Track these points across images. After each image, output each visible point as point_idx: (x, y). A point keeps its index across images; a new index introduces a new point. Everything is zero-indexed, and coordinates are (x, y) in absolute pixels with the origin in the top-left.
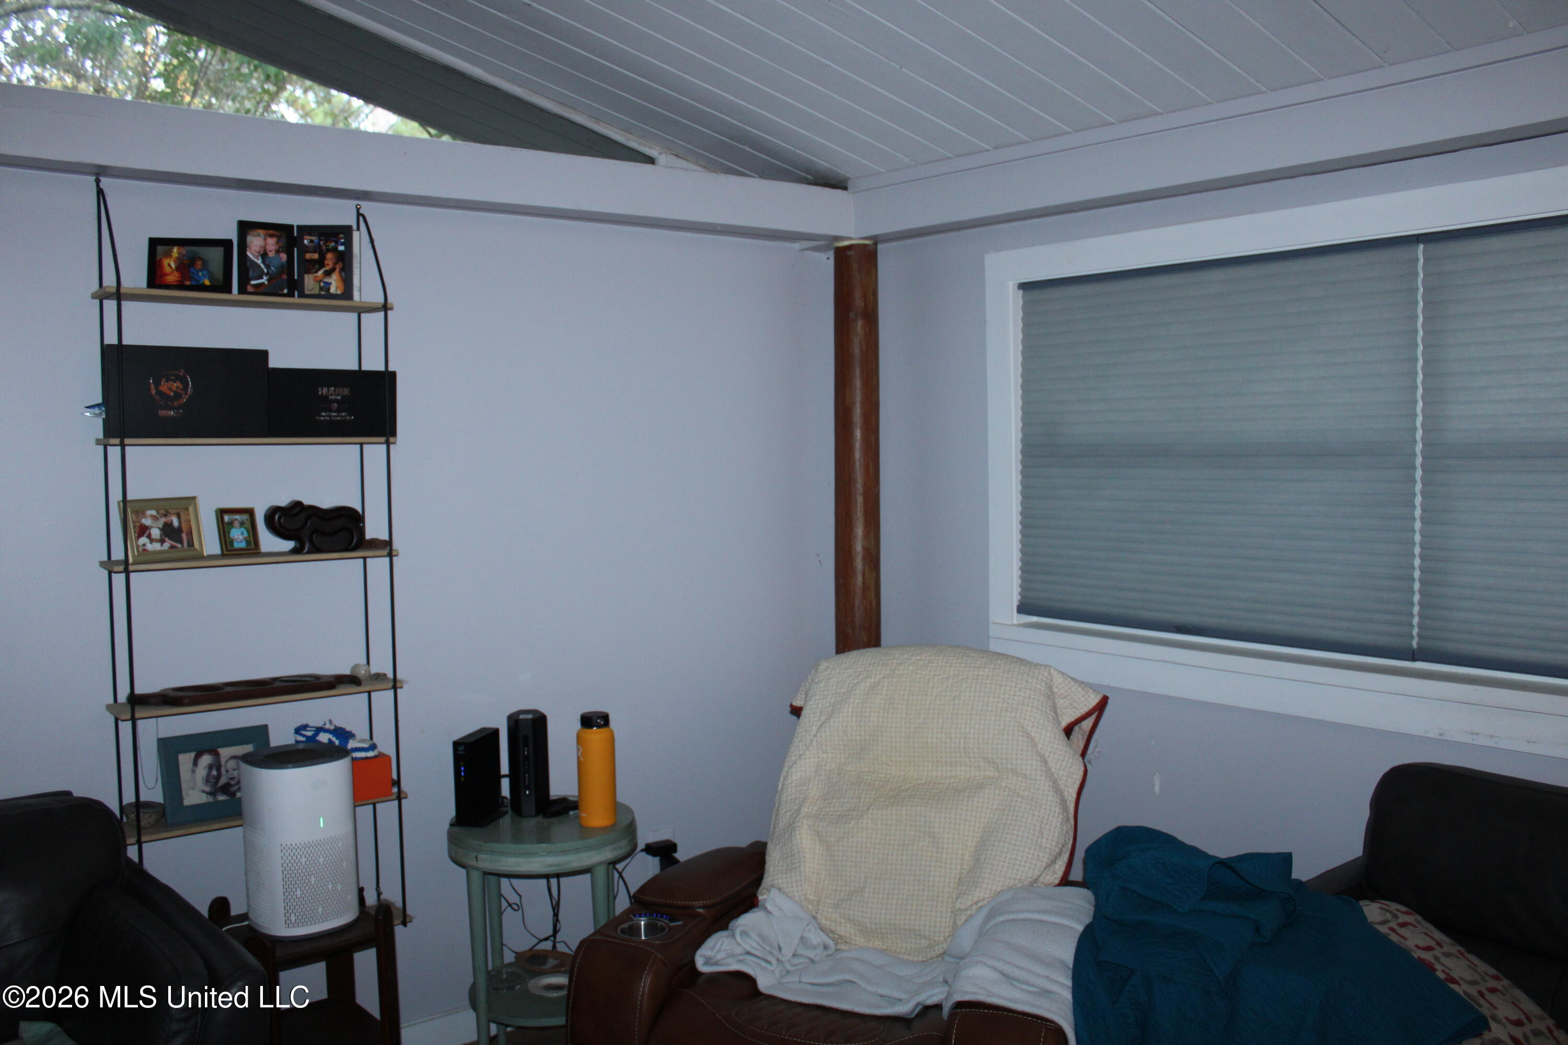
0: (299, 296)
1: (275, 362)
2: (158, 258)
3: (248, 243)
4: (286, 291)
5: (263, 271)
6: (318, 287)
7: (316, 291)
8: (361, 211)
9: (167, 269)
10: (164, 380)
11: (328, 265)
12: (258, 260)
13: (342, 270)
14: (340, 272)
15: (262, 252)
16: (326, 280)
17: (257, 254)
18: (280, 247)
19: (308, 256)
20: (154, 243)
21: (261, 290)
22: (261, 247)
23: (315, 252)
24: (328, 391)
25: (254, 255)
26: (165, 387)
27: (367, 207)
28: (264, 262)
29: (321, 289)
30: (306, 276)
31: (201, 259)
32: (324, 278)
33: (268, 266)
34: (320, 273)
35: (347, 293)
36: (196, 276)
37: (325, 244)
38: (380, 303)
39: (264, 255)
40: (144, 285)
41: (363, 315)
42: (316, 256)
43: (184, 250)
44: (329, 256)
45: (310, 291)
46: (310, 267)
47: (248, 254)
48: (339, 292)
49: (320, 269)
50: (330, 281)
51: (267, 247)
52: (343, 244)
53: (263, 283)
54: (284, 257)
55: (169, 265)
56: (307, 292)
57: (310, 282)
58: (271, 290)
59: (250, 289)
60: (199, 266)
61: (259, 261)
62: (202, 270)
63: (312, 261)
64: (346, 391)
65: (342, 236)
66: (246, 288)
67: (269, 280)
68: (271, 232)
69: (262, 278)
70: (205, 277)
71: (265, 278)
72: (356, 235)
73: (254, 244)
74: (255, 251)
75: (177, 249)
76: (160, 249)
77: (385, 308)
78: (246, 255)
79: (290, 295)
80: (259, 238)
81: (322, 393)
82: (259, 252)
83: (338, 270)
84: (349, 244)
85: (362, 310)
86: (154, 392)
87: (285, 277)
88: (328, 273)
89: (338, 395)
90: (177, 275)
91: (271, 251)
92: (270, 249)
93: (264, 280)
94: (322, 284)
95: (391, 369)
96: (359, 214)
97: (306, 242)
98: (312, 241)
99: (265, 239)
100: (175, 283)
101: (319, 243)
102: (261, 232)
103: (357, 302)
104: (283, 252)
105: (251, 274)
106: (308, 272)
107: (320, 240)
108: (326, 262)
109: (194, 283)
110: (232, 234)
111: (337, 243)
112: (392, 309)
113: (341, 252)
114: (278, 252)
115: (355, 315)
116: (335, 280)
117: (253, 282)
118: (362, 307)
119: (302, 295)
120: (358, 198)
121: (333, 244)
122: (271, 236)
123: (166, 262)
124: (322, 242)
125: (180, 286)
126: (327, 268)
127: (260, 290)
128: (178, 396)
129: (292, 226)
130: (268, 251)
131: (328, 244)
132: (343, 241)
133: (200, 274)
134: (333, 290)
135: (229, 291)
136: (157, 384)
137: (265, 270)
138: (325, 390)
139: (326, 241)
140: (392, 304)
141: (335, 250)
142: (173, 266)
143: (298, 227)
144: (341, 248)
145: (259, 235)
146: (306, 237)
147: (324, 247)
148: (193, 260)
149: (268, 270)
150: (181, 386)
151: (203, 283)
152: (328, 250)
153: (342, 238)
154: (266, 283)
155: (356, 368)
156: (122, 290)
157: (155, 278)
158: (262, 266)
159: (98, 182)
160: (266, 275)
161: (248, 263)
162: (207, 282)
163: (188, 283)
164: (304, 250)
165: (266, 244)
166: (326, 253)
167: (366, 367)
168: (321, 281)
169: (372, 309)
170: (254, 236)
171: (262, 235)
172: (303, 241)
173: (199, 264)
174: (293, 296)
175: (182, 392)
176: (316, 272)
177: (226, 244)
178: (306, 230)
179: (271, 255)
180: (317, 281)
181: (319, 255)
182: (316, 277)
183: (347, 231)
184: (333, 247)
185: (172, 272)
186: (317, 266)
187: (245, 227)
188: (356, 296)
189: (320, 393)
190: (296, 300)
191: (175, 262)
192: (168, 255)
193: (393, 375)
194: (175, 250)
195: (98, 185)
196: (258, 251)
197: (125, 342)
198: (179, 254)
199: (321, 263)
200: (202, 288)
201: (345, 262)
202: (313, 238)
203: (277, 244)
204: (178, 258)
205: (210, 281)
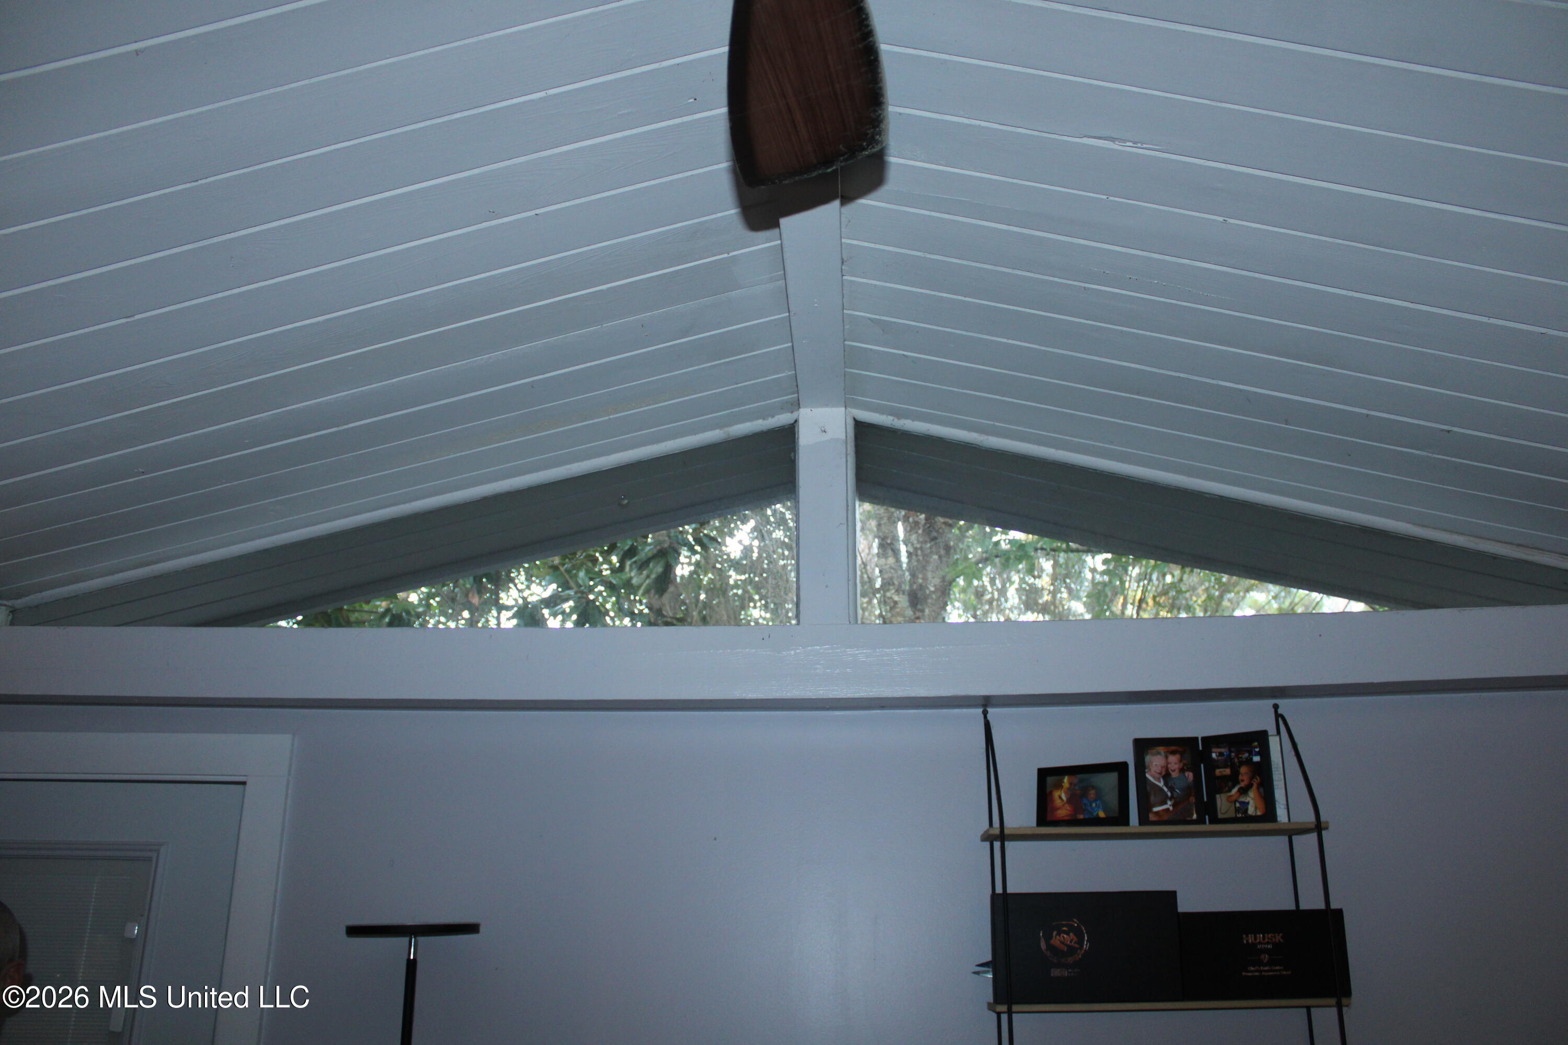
0: (1210, 823)
1: (1185, 905)
2: (1048, 790)
3: (1147, 764)
4: (1195, 816)
5: (1167, 795)
6: (1233, 809)
7: (1231, 814)
8: (1280, 711)
9: (1058, 802)
10: (1055, 933)
11: (1243, 781)
12: (1160, 782)
13: (1260, 785)
14: (1258, 788)
15: (1164, 773)
16: (1242, 799)
17: (1158, 776)
18: (1184, 765)
19: (1218, 772)
20: (1044, 774)
21: (1165, 818)
22: (1162, 767)
23: (1226, 767)
24: (1255, 939)
25: (1154, 777)
26: (1056, 940)
27: (1286, 706)
28: (1166, 784)
29: (1237, 810)
30: (1218, 796)
31: (1093, 787)
32: (1239, 797)
33: (1171, 789)
34: (1235, 790)
35: (1270, 814)
36: (1089, 808)
37: (1237, 756)
38: (1311, 823)
39: (1166, 776)
40: (1034, 823)
41: (1294, 837)
42: (1227, 771)
43: (1075, 779)
44: (1243, 770)
45: (1222, 814)
46: (1218, 785)
47: (1148, 775)
48: (1259, 813)
49: (1234, 787)
50: (1247, 801)
51: (1169, 766)
52: (1257, 754)
53: (1168, 809)
54: (1190, 775)
55: (1060, 797)
56: (1220, 816)
57: (1223, 804)
58: (1177, 818)
59: (1152, 817)
60: (1092, 796)
61: (1161, 784)
62: (1095, 800)
63: (1223, 778)
64: (1278, 938)
65: (1256, 744)
66: (1148, 817)
67: (1173, 805)
68: (1173, 748)
69: (1166, 803)
70: (1097, 806)
71: (1169, 803)
72: (1274, 743)
73: (1154, 764)
74: (1155, 772)
75: (1068, 779)
76: (1050, 780)
77: (1319, 827)
78: (1146, 778)
79: (1200, 821)
80: (1159, 757)
81: (1247, 941)
82: (1160, 774)
83: (1255, 786)
84: (1265, 753)
85: (1291, 832)
86: (1043, 945)
87: (1192, 799)
88: (1244, 791)
89: (1268, 943)
90: (1068, 808)
91: (1174, 771)
92: (1173, 769)
93: (1169, 805)
94: (1238, 805)
95: (1334, 905)
96: (1278, 716)
97: (1214, 755)
98: (1221, 754)
99: (1167, 757)
100: (1066, 818)
101: (1229, 756)
102: (1161, 749)
103: (1284, 824)
104: (1188, 770)
105: (1152, 798)
106: (1220, 791)
107: (1231, 752)
108: (1240, 777)
109: (1087, 817)
110: (1127, 755)
111: (1251, 753)
112: (1327, 828)
113: (1257, 763)
114: (1182, 770)
115: (1286, 838)
116: (1253, 799)
117: (1156, 809)
118: (1293, 830)
119: (1215, 820)
120: (1274, 697)
121: (1246, 755)
122: (1173, 753)
123: (1056, 794)
124: (1233, 754)
125: (1072, 822)
126: (1242, 784)
127: (1164, 820)
128: (1071, 950)
129: (1196, 738)
130: (1171, 772)
131: (1240, 756)
132: (1257, 750)
133: (1094, 805)
134: (1251, 810)
135: (1126, 822)
136: (1048, 938)
137: (1169, 794)
138: (1251, 939)
139: (1238, 753)
140: (1327, 823)
141: (1249, 762)
142: (1064, 797)
143: (1203, 739)
144: (1256, 759)
145: (1159, 753)
146: (1214, 750)
147: (1236, 760)
148: (1085, 791)
149: (1172, 793)
150: (1075, 939)
151: (1097, 814)
152: (1242, 763)
153: (1256, 747)
154: (1171, 808)
155: (1293, 907)
156: (1006, 832)
157: (1045, 814)
158: (1165, 789)
159: (985, 713)
160: (1171, 799)
161: (1148, 788)
162: (1102, 814)
163: (1081, 817)
164: (1212, 766)
165: (1168, 763)
166: (1239, 767)
167: (1304, 906)
168: (1235, 801)
169: (1303, 831)
170: (1153, 755)
171: (1163, 754)
172: (1211, 755)
173: (1092, 793)
174: (1204, 823)
175: (1076, 946)
176: (1230, 790)
177: (1121, 768)
178: (1211, 741)
179: (1174, 775)
180: (1231, 802)
181: (1231, 771)
182: (1231, 796)
183: (1262, 737)
184: (1246, 759)
185: (1063, 805)
186: (1230, 784)
187: (1142, 746)
188: (1282, 814)
189: (1245, 942)
190: (1208, 827)
191: (1066, 793)
192: (1059, 786)
193: (1339, 912)
194: (1066, 779)
195: (985, 717)
196: (1158, 771)
197: (1011, 889)
198: (1071, 784)
199: (1234, 779)
200: (1097, 822)
201: (1263, 773)
202: (1223, 750)
203: (1181, 761)
204: (1068, 789)
205: (1104, 811)
